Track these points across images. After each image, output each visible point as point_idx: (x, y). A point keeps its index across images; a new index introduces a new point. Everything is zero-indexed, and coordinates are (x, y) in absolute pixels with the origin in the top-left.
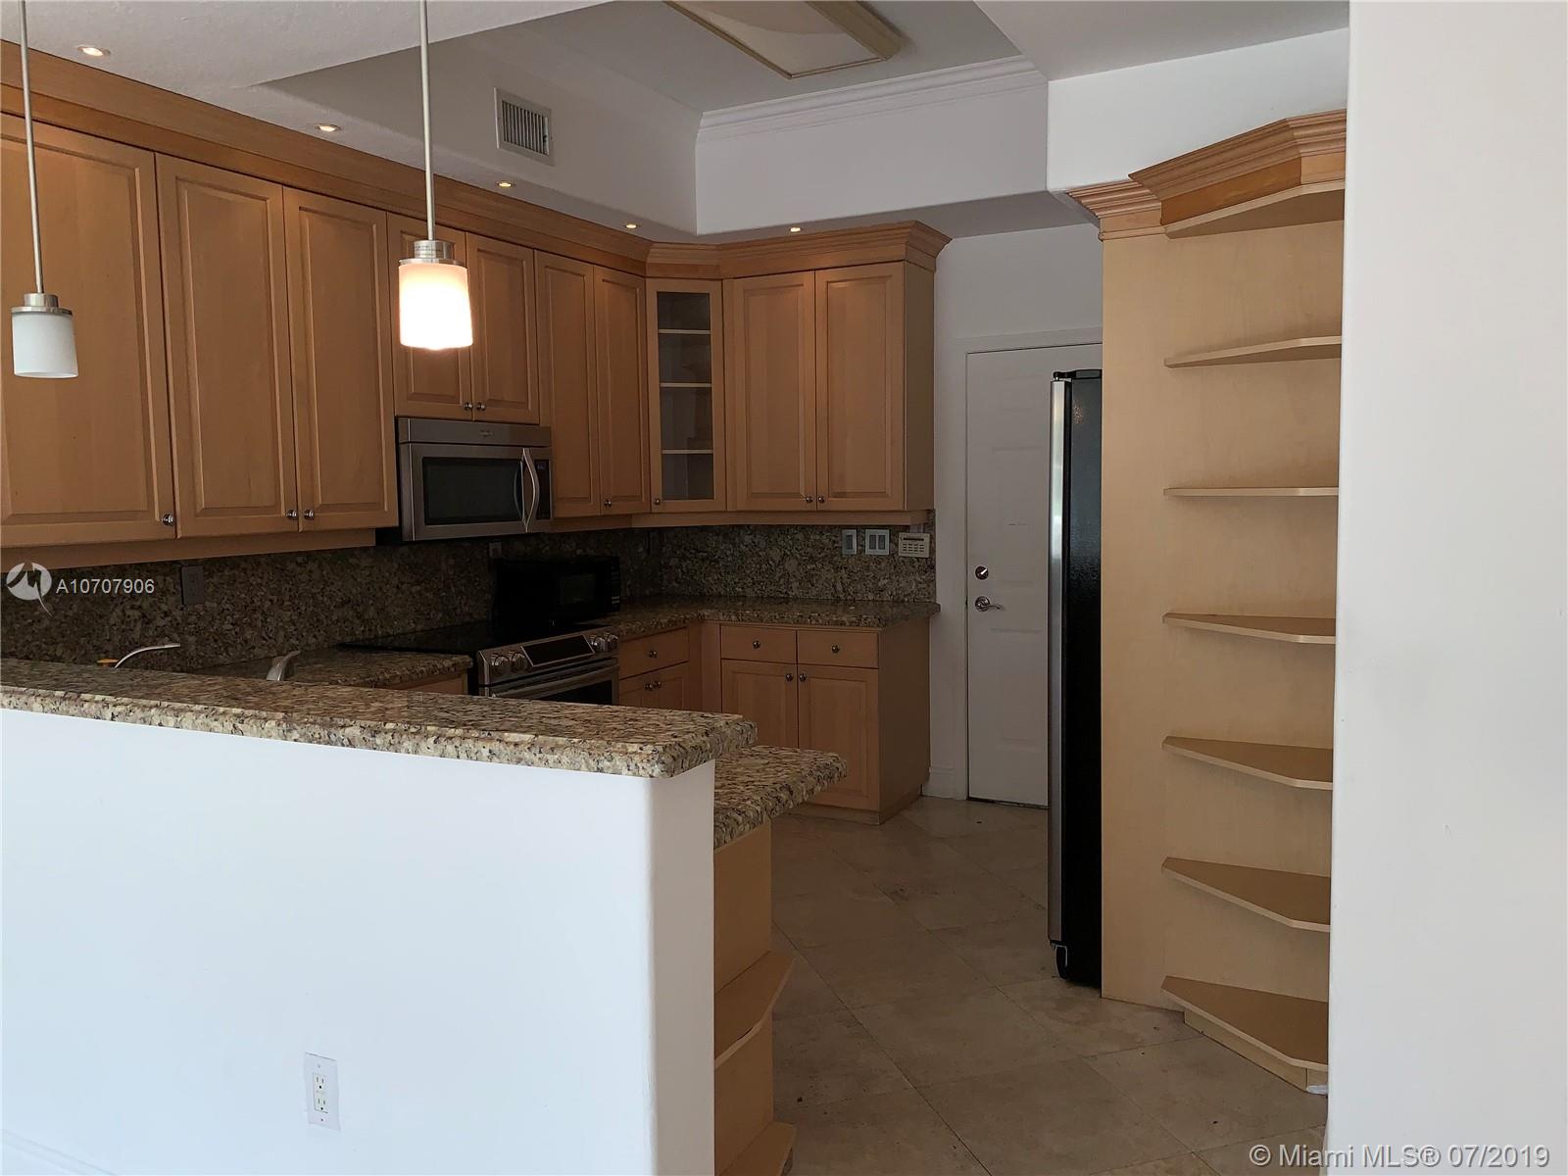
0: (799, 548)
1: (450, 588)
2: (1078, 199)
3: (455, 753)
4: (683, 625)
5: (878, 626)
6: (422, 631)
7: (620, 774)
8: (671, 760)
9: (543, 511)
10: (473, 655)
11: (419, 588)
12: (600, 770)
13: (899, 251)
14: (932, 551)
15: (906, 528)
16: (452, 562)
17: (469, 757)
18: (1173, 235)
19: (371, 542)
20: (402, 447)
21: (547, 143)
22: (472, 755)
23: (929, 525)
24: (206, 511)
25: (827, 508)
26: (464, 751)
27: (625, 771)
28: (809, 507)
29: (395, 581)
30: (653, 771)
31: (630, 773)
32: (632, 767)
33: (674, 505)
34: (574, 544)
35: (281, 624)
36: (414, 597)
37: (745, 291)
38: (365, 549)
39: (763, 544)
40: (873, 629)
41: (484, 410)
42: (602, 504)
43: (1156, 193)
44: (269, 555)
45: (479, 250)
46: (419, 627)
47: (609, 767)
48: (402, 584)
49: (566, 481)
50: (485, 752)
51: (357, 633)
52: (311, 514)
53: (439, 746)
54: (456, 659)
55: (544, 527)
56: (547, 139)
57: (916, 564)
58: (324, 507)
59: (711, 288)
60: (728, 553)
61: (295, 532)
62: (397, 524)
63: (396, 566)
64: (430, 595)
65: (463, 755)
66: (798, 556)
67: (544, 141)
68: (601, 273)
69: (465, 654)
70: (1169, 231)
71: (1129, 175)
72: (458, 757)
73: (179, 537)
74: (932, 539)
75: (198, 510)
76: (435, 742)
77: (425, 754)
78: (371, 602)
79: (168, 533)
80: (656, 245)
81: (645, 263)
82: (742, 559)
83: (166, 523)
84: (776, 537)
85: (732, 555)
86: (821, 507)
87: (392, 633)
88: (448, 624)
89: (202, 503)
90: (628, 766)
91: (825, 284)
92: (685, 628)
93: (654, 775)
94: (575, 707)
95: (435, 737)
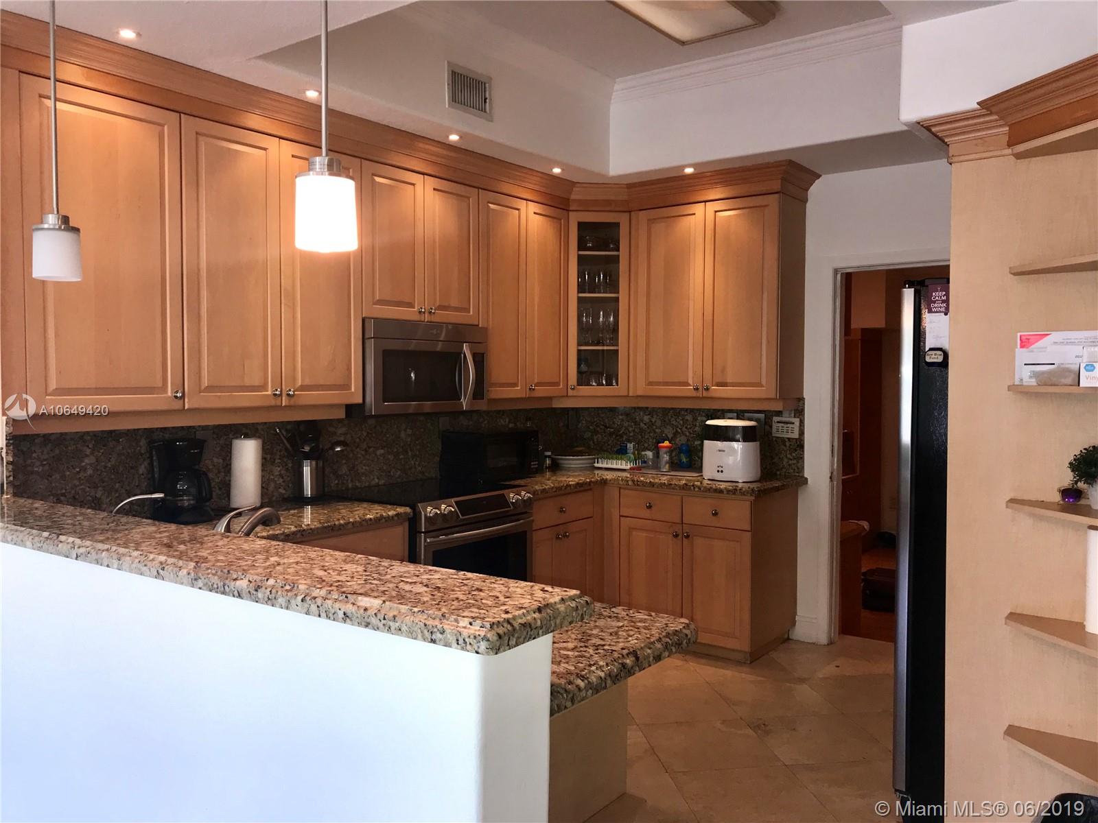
0: (689, 427)
1: (407, 452)
2: (928, 128)
3: (317, 612)
4: (589, 488)
5: (751, 495)
6: (384, 485)
7: (450, 647)
8: (495, 638)
9: (479, 392)
10: (413, 507)
11: (382, 451)
12: (433, 641)
13: (776, 185)
14: (802, 433)
15: (779, 413)
16: (409, 432)
17: (328, 617)
18: (1019, 156)
19: (341, 414)
20: (367, 341)
21: (487, 104)
22: (331, 615)
23: (800, 413)
24: (210, 389)
25: (709, 396)
26: (324, 611)
27: (454, 644)
28: (694, 394)
29: (364, 446)
30: (479, 647)
31: (459, 647)
32: (461, 641)
33: (584, 390)
34: (507, 420)
35: (272, 477)
36: (378, 459)
37: (648, 220)
38: (339, 421)
39: (659, 423)
40: (746, 497)
41: (434, 313)
42: (528, 390)
43: (1001, 118)
44: (265, 423)
45: (434, 189)
46: (382, 482)
47: (440, 640)
48: (370, 447)
49: (499, 370)
50: (341, 614)
51: (332, 485)
52: (291, 393)
53: (306, 605)
54: (401, 510)
55: (482, 406)
56: (488, 101)
57: (788, 444)
58: (303, 388)
59: (623, 219)
60: (631, 429)
61: (279, 406)
62: (360, 401)
63: (365, 434)
64: (391, 457)
65: (323, 614)
66: (688, 434)
67: (485, 102)
68: (533, 207)
69: (407, 506)
70: (1015, 152)
71: (978, 103)
72: (319, 616)
73: (186, 408)
74: (802, 423)
75: (203, 388)
76: (302, 601)
77: (294, 610)
78: (344, 461)
79: (177, 405)
80: (578, 185)
81: (569, 199)
82: (641, 435)
83: (176, 397)
84: (670, 418)
85: (634, 431)
86: (705, 394)
87: (359, 486)
88: (405, 480)
89: (205, 383)
90: (457, 640)
91: (713, 213)
92: (590, 489)
93: (480, 651)
94: (436, 571)
95: (303, 596)
